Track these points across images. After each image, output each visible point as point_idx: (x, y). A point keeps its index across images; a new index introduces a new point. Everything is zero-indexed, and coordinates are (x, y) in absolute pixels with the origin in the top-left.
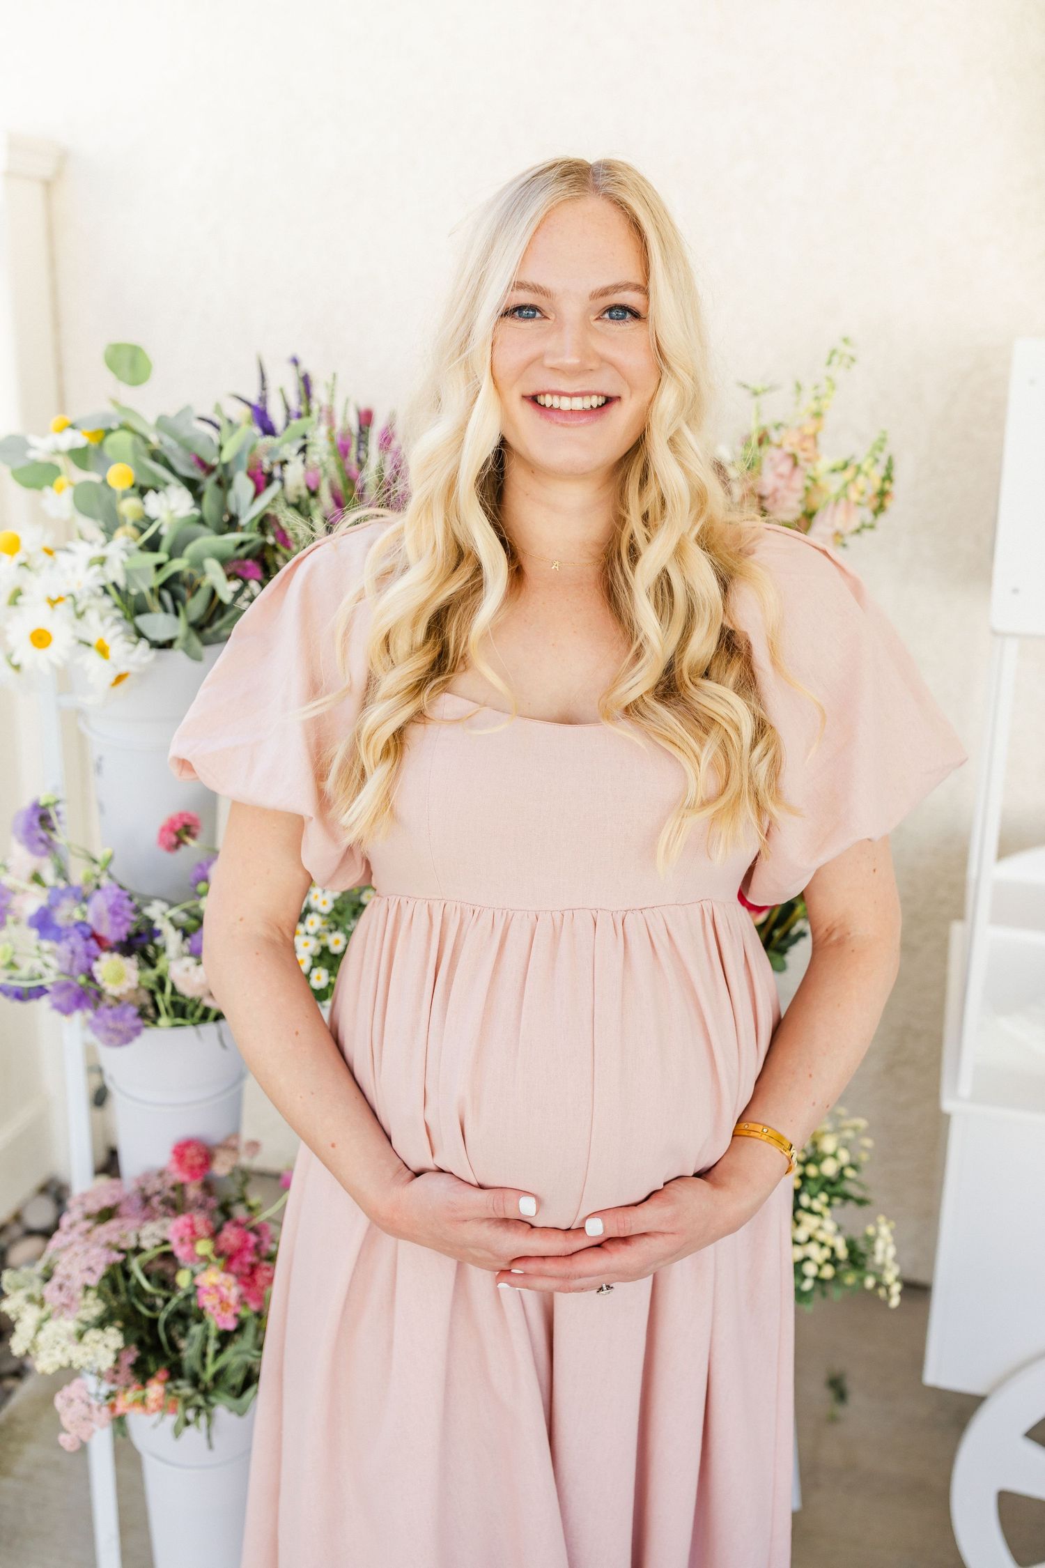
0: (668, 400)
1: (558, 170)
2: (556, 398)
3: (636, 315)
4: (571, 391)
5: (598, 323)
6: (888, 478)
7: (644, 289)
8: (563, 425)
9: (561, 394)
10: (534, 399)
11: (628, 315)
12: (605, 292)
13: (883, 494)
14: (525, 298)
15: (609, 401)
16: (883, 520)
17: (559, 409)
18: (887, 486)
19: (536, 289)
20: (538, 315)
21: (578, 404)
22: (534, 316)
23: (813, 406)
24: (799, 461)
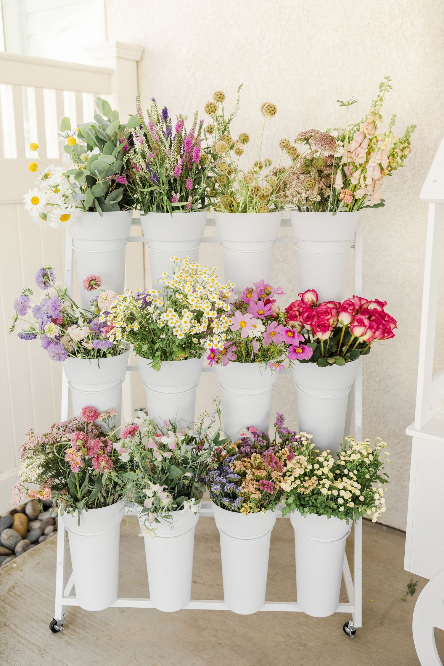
24: (367, 135)
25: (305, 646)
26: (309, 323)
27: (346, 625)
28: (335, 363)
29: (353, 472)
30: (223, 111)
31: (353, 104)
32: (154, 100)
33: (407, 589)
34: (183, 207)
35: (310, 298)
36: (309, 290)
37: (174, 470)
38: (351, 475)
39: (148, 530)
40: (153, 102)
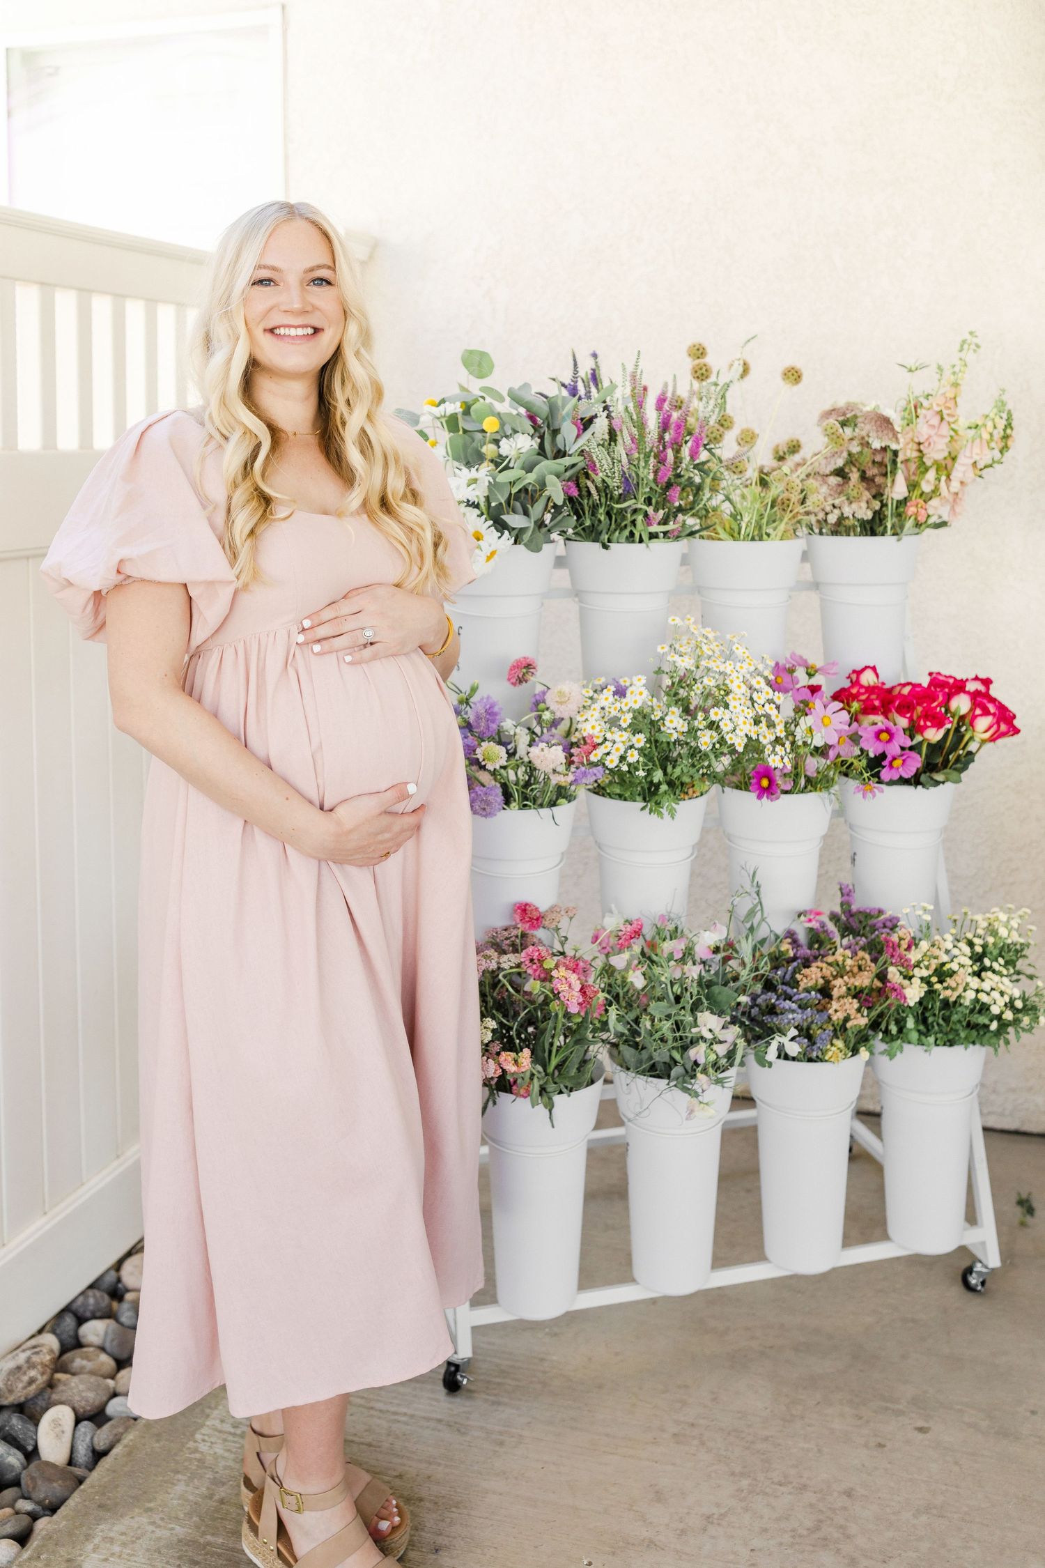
0: (353, 329)
1: (276, 207)
2: (287, 329)
3: (329, 283)
4: (296, 324)
5: (309, 287)
6: (1009, 425)
7: (333, 268)
8: (292, 344)
9: (290, 326)
10: (271, 331)
11: (324, 283)
12: (312, 270)
13: (1006, 437)
14: (265, 274)
15: (317, 331)
16: (1008, 455)
17: (289, 335)
18: (1009, 431)
19: (274, 269)
20: (272, 283)
21: (300, 332)
22: (269, 285)
23: (952, 378)
24: (945, 416)
25: (914, 1321)
26: (908, 715)
27: (969, 1270)
28: (947, 780)
29: (997, 961)
30: (717, 377)
31: (918, 371)
32: (595, 356)
33: (1019, 1210)
34: (665, 533)
35: (868, 679)
36: (866, 668)
37: (720, 993)
38: (996, 966)
39: (702, 1105)
40: (592, 359)
